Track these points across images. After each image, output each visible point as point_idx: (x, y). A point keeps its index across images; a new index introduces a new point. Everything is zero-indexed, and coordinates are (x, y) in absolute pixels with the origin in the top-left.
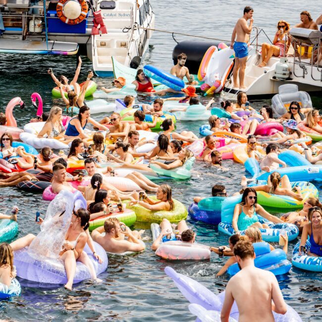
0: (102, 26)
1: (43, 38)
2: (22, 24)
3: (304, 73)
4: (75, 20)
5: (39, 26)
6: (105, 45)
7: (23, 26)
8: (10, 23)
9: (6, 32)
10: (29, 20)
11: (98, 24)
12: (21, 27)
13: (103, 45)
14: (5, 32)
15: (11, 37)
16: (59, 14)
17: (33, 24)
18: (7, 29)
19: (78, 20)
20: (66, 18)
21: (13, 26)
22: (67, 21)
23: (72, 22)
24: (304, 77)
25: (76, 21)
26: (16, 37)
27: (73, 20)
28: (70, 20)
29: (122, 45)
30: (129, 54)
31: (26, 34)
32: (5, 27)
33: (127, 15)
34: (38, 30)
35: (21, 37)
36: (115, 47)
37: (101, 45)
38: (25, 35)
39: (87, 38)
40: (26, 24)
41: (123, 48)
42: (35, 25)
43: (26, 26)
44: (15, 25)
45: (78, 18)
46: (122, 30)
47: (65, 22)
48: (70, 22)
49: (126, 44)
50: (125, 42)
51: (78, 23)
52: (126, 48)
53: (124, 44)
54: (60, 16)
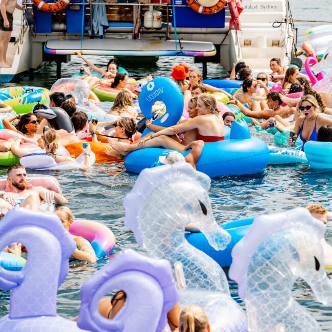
1: (160, 38)
2: (132, 17)
4: (211, 7)
5: (158, 19)
6: (250, 44)
7: (135, 20)
8: (116, 17)
9: (111, 28)
10: (143, 10)
12: (132, 22)
13: (247, 43)
14: (108, 29)
15: (117, 36)
16: (189, 1)
17: (151, 16)
18: (111, 24)
19: (216, 7)
20: (199, 5)
21: (120, 21)
22: (200, 10)
23: (208, 10)
25: (213, 9)
26: (124, 37)
27: (210, 8)
28: (205, 8)
29: (273, 45)
30: (287, 54)
31: (139, 31)
32: (109, 22)
33: (272, 7)
34: (157, 24)
35: (130, 36)
36: (265, 46)
37: (245, 44)
38: (136, 32)
39: (223, 36)
40: (139, 17)
41: (276, 48)
42: (153, 17)
43: (139, 20)
44: (124, 19)
45: (216, 5)
46: (272, 24)
47: (198, 11)
48: (205, 11)
49: (279, 42)
50: (278, 39)
51: (216, 12)
52: (281, 48)
53: (277, 43)
54: (191, 2)
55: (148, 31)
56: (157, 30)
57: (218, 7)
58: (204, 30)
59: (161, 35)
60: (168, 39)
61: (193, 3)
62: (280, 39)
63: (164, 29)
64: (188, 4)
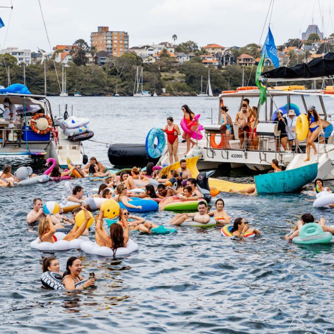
2: (2, 136)
3: (213, 155)
5: (16, 137)
6: (62, 149)
7: (3, 137)
10: (8, 132)
17: (12, 135)
19: (46, 131)
20: (38, 129)
22: (38, 132)
24: (213, 158)
27: (43, 131)
28: (41, 131)
29: (73, 149)
30: (81, 153)
37: (59, 148)
39: (47, 145)
48: (41, 133)
49: (76, 147)
51: (46, 133)
52: (77, 150)
54: (34, 128)
55: (11, 143)
56: (15, 142)
58: (38, 142)
59: (16, 145)
60: (20, 147)
63: (18, 142)
64: (31, 129)
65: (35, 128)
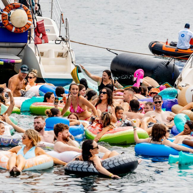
0: (44, 35)
4: (21, 28)
6: (43, 55)
11: (40, 33)
16: (5, 23)
19: (24, 28)
20: (13, 26)
22: (14, 30)
23: (19, 30)
25: (22, 29)
27: (20, 28)
28: (16, 28)
29: (58, 56)
36: (54, 57)
41: (60, 58)
45: (24, 26)
46: (54, 42)
47: (12, 30)
48: (17, 31)
49: (63, 54)
50: (62, 52)
51: (24, 31)
52: (65, 58)
53: (62, 54)
54: (7, 24)
57: (25, 28)
61: (8, 25)
62: (63, 52)
64: (4, 25)
65: (9, 24)
